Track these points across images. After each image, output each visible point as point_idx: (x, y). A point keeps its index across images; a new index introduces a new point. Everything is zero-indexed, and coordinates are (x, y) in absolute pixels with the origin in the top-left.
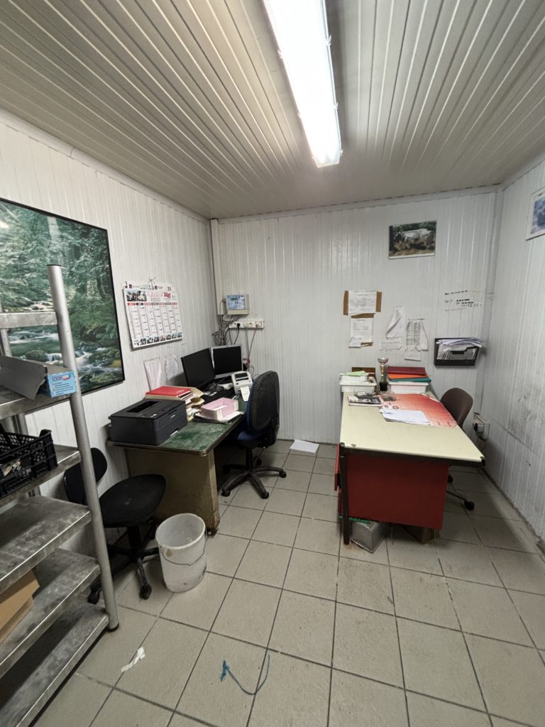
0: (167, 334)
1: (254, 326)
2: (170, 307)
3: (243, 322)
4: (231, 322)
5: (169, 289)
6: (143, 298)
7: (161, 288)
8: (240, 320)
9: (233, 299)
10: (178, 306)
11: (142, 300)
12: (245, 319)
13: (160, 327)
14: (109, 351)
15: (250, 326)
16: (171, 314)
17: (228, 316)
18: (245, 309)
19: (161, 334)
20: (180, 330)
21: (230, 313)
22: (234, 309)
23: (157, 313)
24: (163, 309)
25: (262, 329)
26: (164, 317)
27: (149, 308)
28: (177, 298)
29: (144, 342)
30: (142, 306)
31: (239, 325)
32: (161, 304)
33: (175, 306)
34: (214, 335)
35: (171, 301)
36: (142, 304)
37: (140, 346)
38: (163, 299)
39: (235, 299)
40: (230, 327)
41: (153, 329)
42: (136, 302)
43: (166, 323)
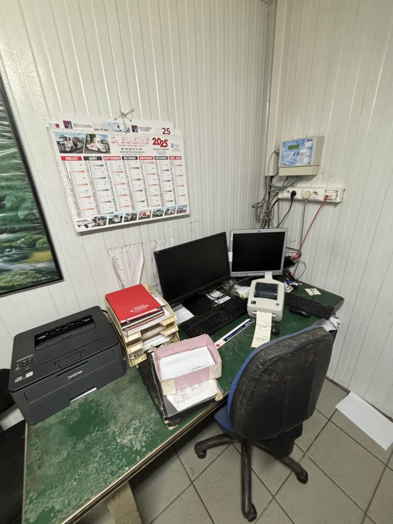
0: (153, 209)
1: (322, 199)
2: (165, 164)
3: (301, 190)
4: (282, 189)
5: (166, 131)
6: (101, 147)
7: (147, 129)
8: (300, 185)
9: (291, 148)
10: (183, 162)
11: (99, 151)
12: (308, 184)
13: (139, 196)
14: (19, 239)
15: (313, 197)
16: (166, 176)
17: (281, 178)
18: (309, 165)
19: (140, 208)
20: (182, 202)
21: (284, 172)
22: (292, 165)
23: (135, 174)
24: (150, 167)
25: (336, 204)
26: (152, 180)
27: (116, 165)
28: (181, 147)
29: (101, 222)
30: (99, 162)
31: (294, 194)
32: (145, 158)
33: (177, 162)
34: (256, 207)
35: (169, 152)
36: (99, 158)
37: (90, 228)
38: (150, 150)
39: (295, 146)
40: (280, 196)
41: (125, 201)
42: (82, 155)
43: (153, 190)
